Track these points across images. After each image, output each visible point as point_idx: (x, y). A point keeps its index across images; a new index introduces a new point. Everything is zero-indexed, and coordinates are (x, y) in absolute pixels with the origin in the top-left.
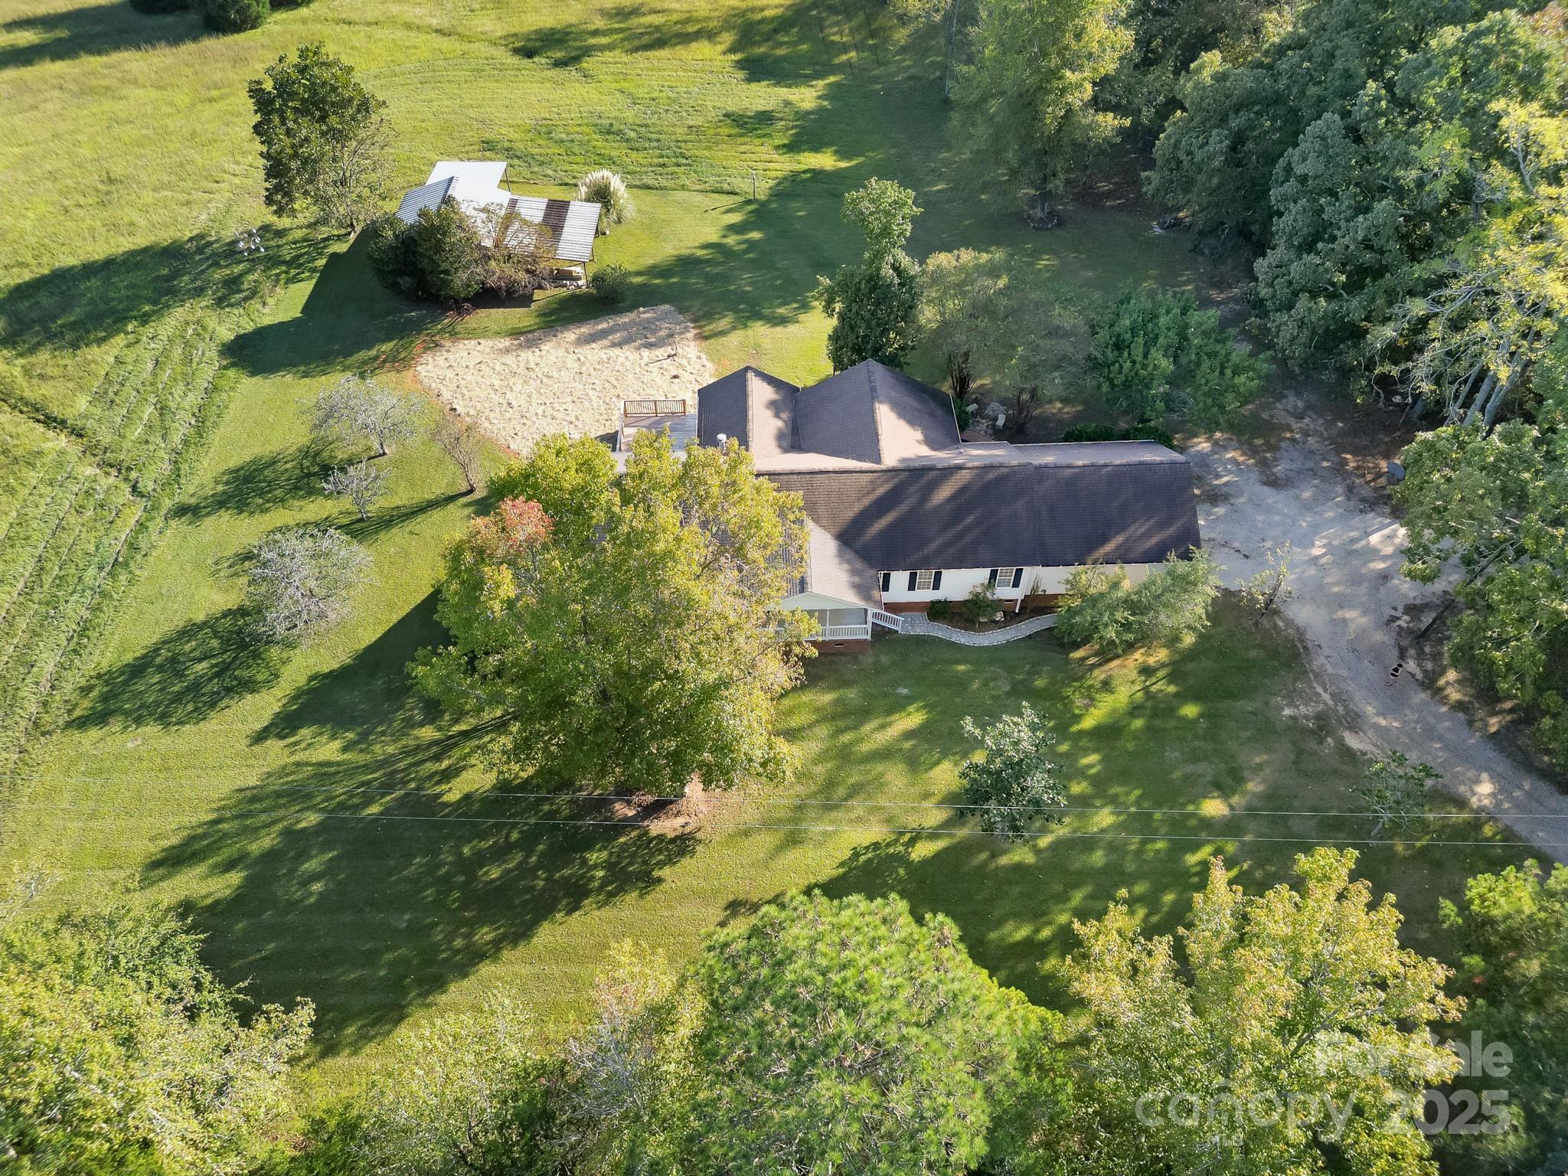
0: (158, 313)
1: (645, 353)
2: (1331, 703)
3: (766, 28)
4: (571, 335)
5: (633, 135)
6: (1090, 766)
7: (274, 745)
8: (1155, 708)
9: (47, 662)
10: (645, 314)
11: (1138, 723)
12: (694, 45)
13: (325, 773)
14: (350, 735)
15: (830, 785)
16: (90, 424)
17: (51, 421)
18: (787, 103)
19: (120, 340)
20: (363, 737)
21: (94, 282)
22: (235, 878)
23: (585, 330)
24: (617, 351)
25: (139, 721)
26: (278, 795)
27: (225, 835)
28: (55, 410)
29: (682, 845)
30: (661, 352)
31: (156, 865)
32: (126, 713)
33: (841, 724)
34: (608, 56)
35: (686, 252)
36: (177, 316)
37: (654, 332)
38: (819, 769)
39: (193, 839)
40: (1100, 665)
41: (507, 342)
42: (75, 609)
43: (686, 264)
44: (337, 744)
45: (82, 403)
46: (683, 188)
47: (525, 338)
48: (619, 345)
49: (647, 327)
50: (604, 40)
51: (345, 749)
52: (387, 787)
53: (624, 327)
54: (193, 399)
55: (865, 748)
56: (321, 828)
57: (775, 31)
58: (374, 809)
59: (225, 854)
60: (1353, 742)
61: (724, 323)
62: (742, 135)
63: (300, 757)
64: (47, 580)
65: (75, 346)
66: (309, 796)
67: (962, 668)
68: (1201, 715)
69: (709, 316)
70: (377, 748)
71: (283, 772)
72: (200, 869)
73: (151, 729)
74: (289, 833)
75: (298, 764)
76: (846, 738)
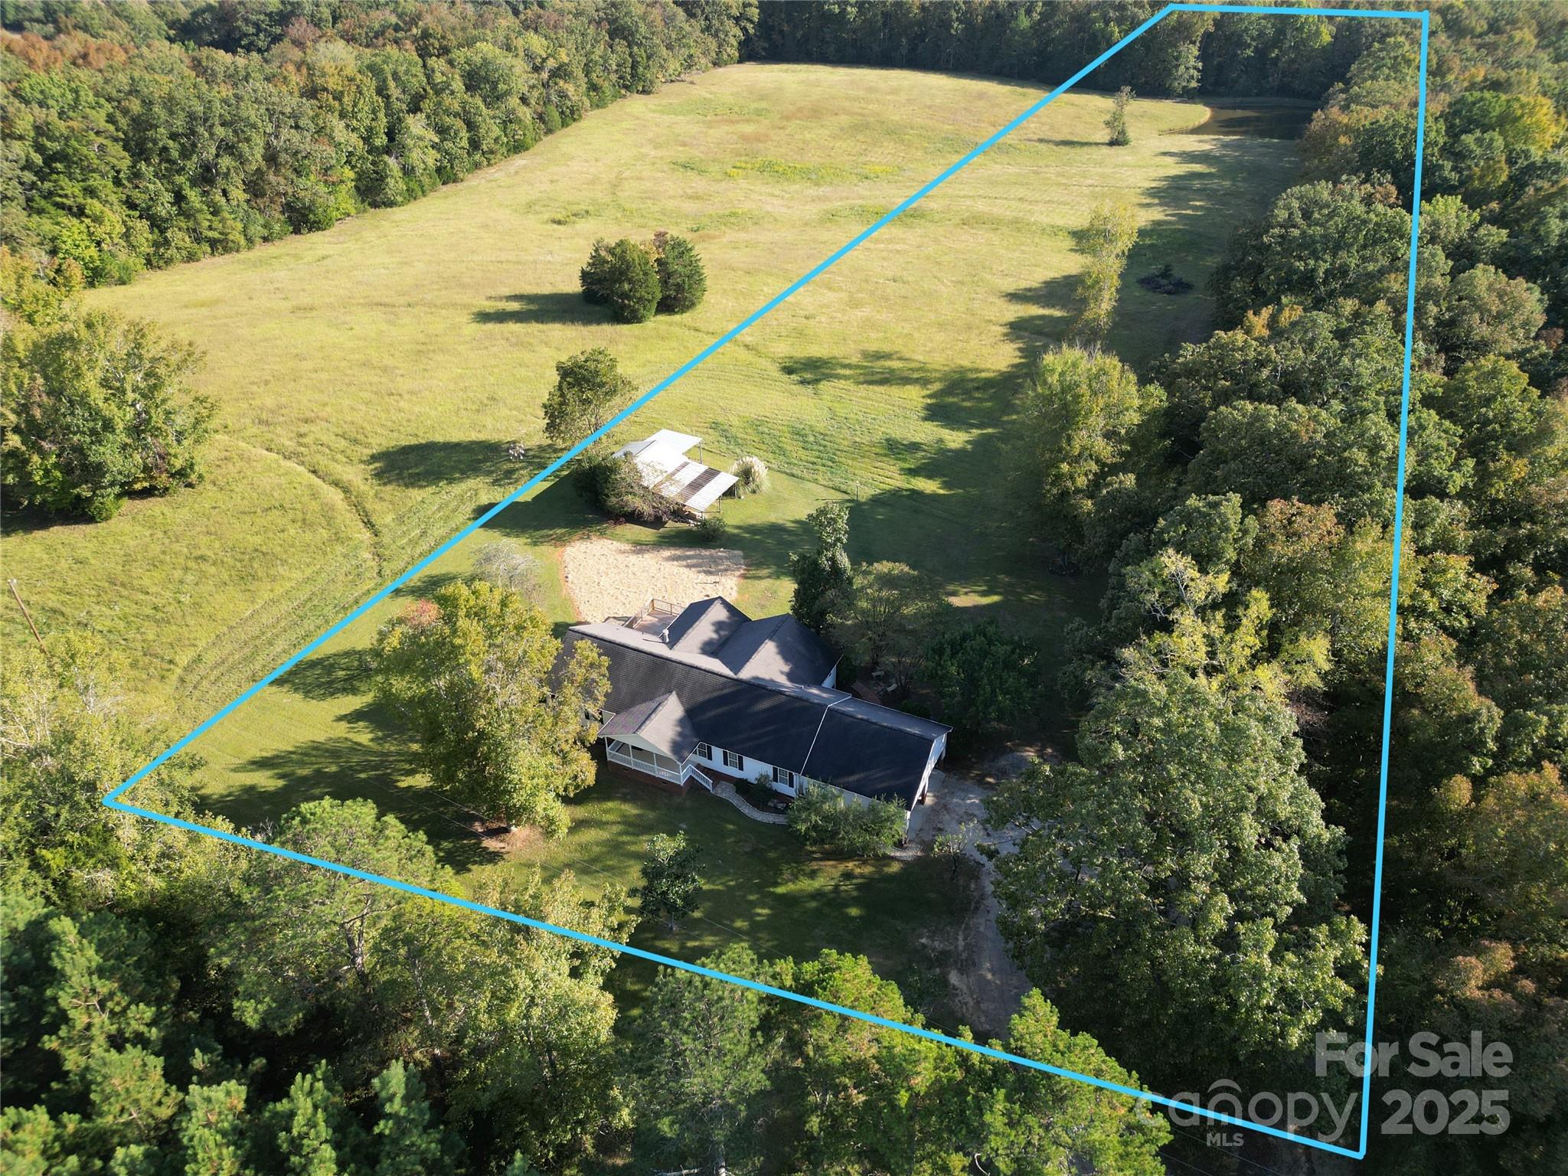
0: (461, 480)
1: (702, 576)
2: (961, 948)
3: (971, 385)
4: (667, 553)
5: (811, 439)
6: (759, 915)
7: (344, 725)
8: (834, 899)
9: (280, 645)
10: (721, 553)
11: (813, 904)
12: (908, 387)
13: (356, 748)
14: (380, 734)
15: (594, 860)
16: (385, 530)
17: (369, 524)
18: (941, 441)
19: (431, 489)
20: (384, 739)
21: (442, 454)
22: (281, 783)
23: (678, 552)
24: (686, 570)
25: (296, 690)
26: (327, 751)
27: (291, 761)
28: (373, 520)
29: (493, 857)
30: (711, 578)
31: (253, 763)
32: (294, 684)
33: (630, 830)
34: (842, 383)
35: (781, 522)
36: (471, 483)
37: (717, 564)
38: (597, 849)
39: (277, 757)
40: (821, 859)
41: (628, 547)
42: (309, 624)
43: (775, 529)
44: (371, 736)
45: (389, 518)
46: (816, 481)
47: (640, 547)
48: (688, 566)
49: (715, 561)
50: (847, 372)
51: (372, 740)
52: (375, 768)
53: (702, 557)
54: (442, 532)
55: (633, 848)
56: (334, 775)
57: (977, 389)
58: (363, 776)
59: (287, 770)
60: (954, 978)
61: (765, 572)
62: (886, 455)
63: (351, 736)
64: (309, 604)
65: (407, 486)
66: (340, 757)
67: (731, 827)
68: (860, 917)
69: (759, 565)
70: (387, 745)
71: (338, 740)
72: (269, 773)
73: (299, 696)
74: (318, 772)
75: (346, 739)
76: (625, 838)
